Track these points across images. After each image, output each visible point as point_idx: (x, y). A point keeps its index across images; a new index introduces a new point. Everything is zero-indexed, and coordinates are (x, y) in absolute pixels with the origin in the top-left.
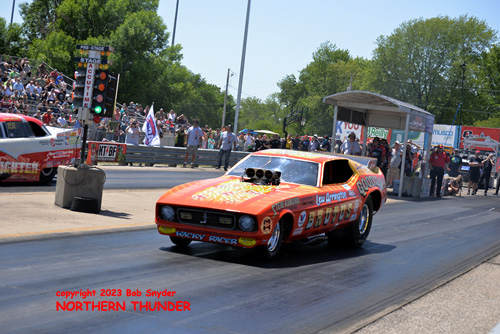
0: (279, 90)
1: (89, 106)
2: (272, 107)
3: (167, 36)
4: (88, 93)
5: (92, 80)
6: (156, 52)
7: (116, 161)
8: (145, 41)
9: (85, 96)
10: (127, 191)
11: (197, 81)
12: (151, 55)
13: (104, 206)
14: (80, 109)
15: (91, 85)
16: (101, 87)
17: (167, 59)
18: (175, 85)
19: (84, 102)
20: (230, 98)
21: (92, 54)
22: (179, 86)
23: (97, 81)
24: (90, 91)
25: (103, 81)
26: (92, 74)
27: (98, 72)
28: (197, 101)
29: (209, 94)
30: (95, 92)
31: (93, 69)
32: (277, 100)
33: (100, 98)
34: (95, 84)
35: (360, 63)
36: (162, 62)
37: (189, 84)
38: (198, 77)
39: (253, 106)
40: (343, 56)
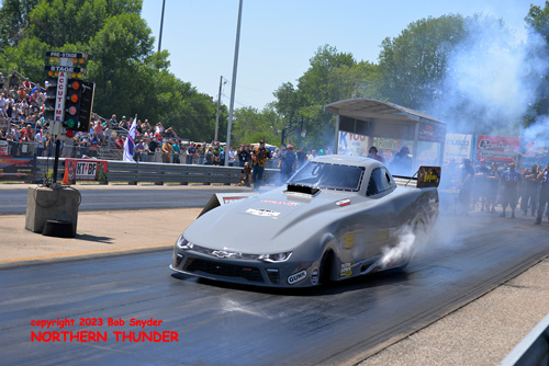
0: (277, 100)
1: (61, 119)
2: (269, 117)
3: (152, 40)
4: (60, 105)
5: (64, 90)
6: (140, 58)
7: (96, 180)
8: (128, 47)
9: (57, 108)
10: (107, 213)
11: (187, 91)
12: (135, 62)
13: (80, 229)
14: (51, 122)
15: (63, 96)
16: (74, 98)
17: (153, 67)
18: (162, 95)
19: (56, 115)
20: (223, 108)
21: (64, 62)
22: (166, 97)
23: (69, 91)
24: (62, 103)
25: (77, 92)
26: (64, 84)
27: (70, 81)
28: (187, 113)
29: (201, 104)
30: (68, 104)
31: (65, 78)
32: (275, 110)
33: (73, 110)
34: (68, 94)
35: (366, 67)
36: (147, 70)
37: (177, 94)
38: (188, 85)
39: (248, 116)
40: (346, 60)
